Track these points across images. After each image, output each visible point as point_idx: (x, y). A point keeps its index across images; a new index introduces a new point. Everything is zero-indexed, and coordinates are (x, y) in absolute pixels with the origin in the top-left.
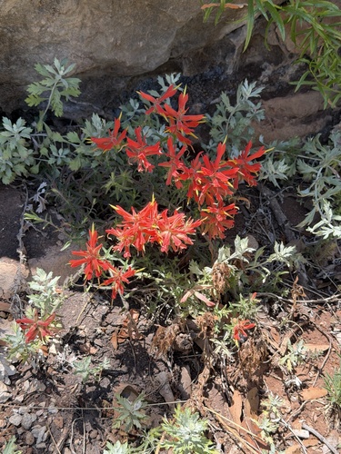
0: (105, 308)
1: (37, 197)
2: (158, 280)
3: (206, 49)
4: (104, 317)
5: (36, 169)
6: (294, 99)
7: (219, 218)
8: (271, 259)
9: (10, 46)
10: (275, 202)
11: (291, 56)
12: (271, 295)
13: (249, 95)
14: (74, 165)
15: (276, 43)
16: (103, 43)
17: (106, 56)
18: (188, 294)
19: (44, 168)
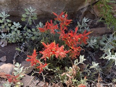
0: (38, 81)
1: (21, 47)
2: (55, 71)
3: (74, 13)
4: (37, 84)
5: (22, 40)
6: (98, 29)
7: (75, 51)
8: (91, 67)
9: (18, 3)
10: (92, 55)
11: (98, 17)
12: (91, 81)
13: (85, 22)
14: (33, 38)
15: (93, 13)
16: (45, 6)
17: (45, 10)
18: (64, 74)
19: (25, 39)
